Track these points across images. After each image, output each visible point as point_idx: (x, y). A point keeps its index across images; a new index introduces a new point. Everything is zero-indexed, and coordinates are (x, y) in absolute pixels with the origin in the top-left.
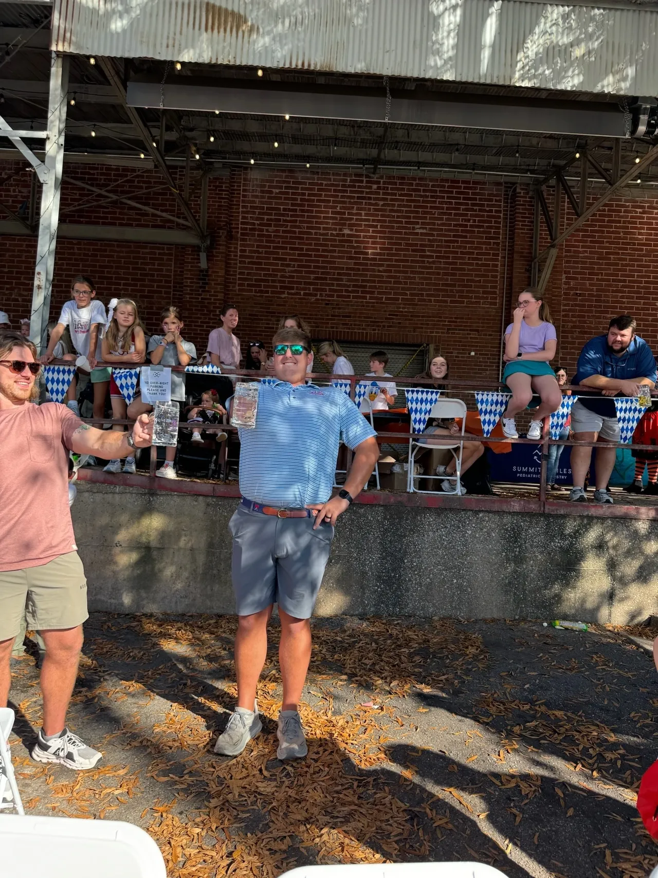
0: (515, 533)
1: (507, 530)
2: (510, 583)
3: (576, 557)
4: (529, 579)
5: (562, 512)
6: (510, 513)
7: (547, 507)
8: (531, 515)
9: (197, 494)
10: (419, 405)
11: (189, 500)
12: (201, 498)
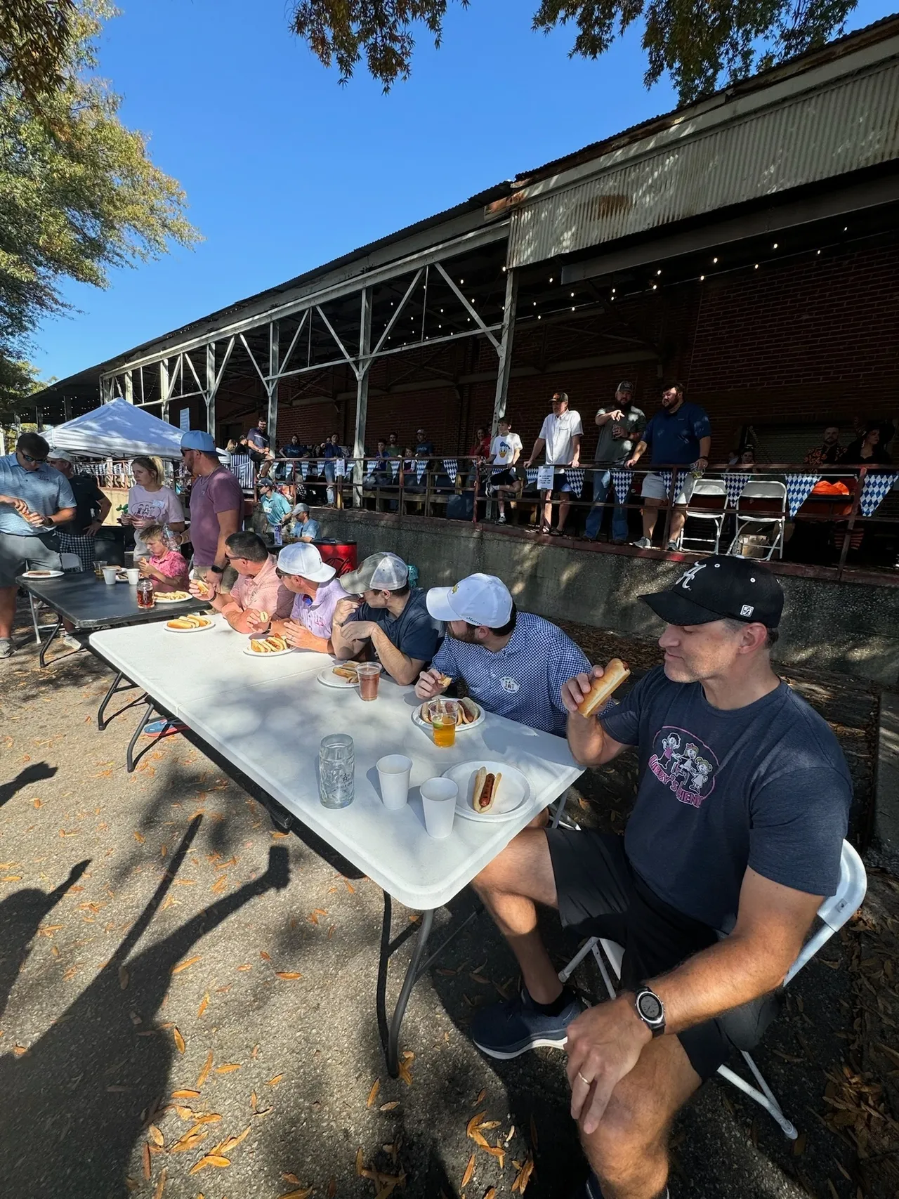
0: (805, 595)
1: (798, 592)
2: (793, 635)
3: (869, 622)
4: (813, 634)
5: (860, 582)
6: (803, 578)
7: (843, 575)
8: (825, 581)
9: (563, 547)
10: (733, 483)
11: (559, 550)
12: (566, 549)
